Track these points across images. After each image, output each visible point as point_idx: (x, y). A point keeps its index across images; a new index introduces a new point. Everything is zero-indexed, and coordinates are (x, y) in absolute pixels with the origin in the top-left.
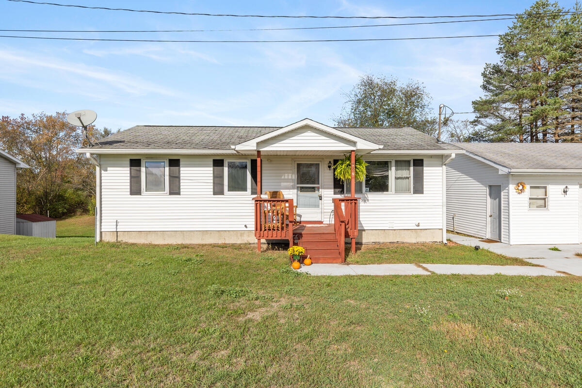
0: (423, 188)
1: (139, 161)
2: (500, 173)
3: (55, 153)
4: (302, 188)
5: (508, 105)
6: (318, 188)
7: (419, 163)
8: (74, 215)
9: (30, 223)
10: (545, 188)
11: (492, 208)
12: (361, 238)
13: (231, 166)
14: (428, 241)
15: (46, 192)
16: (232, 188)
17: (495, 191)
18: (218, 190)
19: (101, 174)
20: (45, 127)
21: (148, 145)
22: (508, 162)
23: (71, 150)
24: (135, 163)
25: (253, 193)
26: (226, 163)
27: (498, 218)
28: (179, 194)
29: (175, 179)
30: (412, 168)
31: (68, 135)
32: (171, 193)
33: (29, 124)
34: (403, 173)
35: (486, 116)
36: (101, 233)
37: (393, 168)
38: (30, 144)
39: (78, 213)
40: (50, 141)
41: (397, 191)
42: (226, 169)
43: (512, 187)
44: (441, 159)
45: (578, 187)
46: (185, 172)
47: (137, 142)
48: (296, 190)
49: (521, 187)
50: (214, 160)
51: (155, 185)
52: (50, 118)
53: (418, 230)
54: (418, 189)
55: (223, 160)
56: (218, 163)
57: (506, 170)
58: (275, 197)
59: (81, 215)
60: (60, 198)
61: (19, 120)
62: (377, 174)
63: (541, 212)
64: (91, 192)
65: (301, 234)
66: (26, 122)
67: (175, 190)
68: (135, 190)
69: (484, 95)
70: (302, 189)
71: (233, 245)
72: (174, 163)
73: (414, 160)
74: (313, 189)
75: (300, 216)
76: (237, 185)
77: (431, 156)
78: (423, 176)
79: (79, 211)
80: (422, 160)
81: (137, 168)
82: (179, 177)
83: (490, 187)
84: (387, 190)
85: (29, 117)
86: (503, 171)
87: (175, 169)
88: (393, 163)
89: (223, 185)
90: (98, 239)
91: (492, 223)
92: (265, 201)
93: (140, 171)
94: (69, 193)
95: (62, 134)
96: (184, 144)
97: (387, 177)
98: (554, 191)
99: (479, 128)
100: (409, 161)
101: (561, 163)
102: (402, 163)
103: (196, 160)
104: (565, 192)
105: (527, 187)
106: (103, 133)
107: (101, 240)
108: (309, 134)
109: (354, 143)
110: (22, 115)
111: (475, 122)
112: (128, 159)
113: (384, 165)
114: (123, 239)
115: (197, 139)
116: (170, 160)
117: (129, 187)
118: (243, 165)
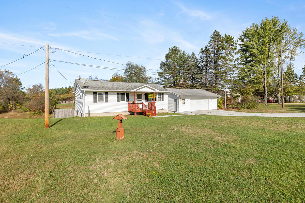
1: (96, 93)
2: (177, 96)
5: (167, 74)
6: (142, 100)
7: (163, 94)
10: (185, 100)
11: (175, 104)
16: (122, 100)
17: (175, 100)
18: (118, 101)
19: (84, 96)
21: (99, 88)
22: (179, 94)
24: (95, 93)
25: (127, 102)
27: (176, 106)
28: (108, 102)
29: (106, 98)
30: (161, 95)
32: (105, 102)
34: (160, 96)
35: (161, 77)
36: (85, 114)
37: (158, 95)
41: (159, 101)
42: (120, 95)
43: (179, 99)
44: (167, 93)
45: (190, 99)
46: (109, 96)
48: (137, 101)
50: (117, 93)
53: (162, 110)
54: (163, 100)
55: (119, 93)
56: (118, 94)
57: (179, 96)
63: (184, 105)
68: (95, 101)
69: (160, 71)
72: (106, 93)
77: (165, 93)
78: (163, 97)
80: (163, 93)
82: (107, 97)
83: (174, 99)
84: (157, 100)
86: (178, 96)
87: (106, 95)
88: (158, 94)
89: (119, 99)
91: (175, 108)
93: (96, 95)
97: (156, 97)
98: (186, 100)
99: (159, 80)
100: (161, 94)
101: (187, 94)
102: (160, 94)
103: (112, 93)
104: (188, 100)
105: (182, 99)
107: (85, 116)
109: (155, 90)
111: (158, 79)
112: (93, 92)
113: (156, 94)
114: (91, 115)
116: (105, 93)
117: (93, 100)
118: (124, 94)
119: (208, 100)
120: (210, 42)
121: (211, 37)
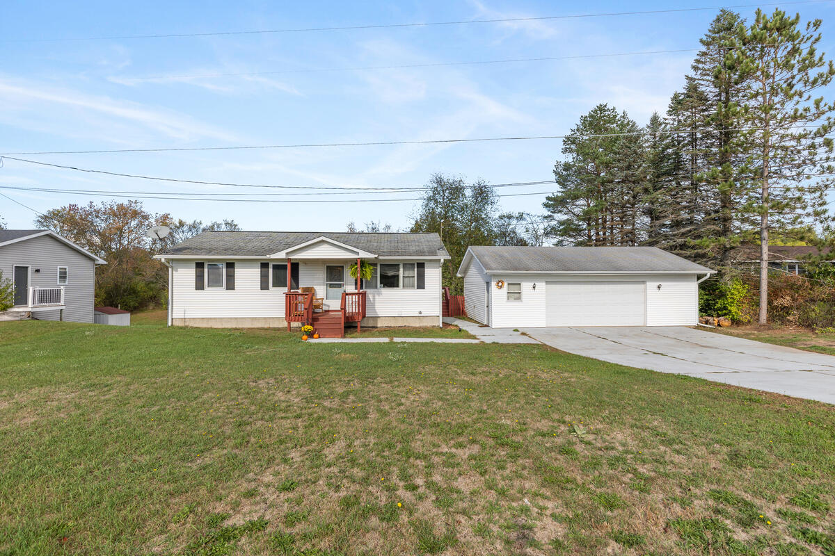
0: (424, 284)
1: (203, 264)
3: (126, 243)
4: (330, 284)
6: (343, 285)
7: (421, 266)
8: (146, 310)
9: (106, 316)
10: (518, 284)
11: (488, 300)
12: (377, 323)
13: (275, 267)
14: (428, 325)
15: (116, 285)
16: (275, 285)
18: (264, 286)
19: (172, 274)
20: (115, 215)
21: (210, 251)
23: (143, 240)
24: (200, 265)
25: (291, 288)
26: (271, 266)
27: (489, 308)
28: (233, 289)
29: (231, 278)
30: (416, 270)
31: (140, 225)
32: (227, 289)
33: (98, 213)
34: (409, 273)
36: (172, 319)
37: (402, 270)
38: (100, 234)
39: (151, 308)
40: (120, 230)
41: (405, 287)
42: (271, 270)
43: (494, 284)
44: (439, 263)
45: (544, 284)
46: (239, 272)
47: (202, 249)
48: (325, 287)
49: (500, 284)
50: (261, 264)
51: (215, 282)
52: (121, 207)
53: (420, 317)
54: (421, 285)
55: (268, 263)
56: (264, 265)
58: (309, 291)
59: (154, 309)
60: (133, 292)
61: (88, 208)
62: (390, 274)
63: (516, 304)
64: (164, 286)
65: (318, 319)
66: (95, 211)
67: (231, 286)
68: (200, 286)
70: (331, 286)
71: (275, 328)
72: (230, 265)
73: (417, 263)
74: (340, 286)
75: (328, 306)
76: (279, 282)
77: (431, 260)
78: (424, 276)
79: (151, 306)
80: (424, 264)
81: (201, 269)
82: (233, 276)
83: (487, 283)
84: (398, 287)
85: (98, 205)
87: (231, 270)
88: (401, 266)
89: (268, 282)
90: (170, 324)
91: (488, 312)
92: (299, 295)
94: (141, 286)
95: (133, 223)
96: (237, 252)
97: (398, 276)
98: (526, 286)
100: (414, 265)
102: (408, 265)
103: (248, 263)
104: (534, 288)
105: (506, 284)
106: (178, 224)
107: (172, 325)
108: (325, 246)
109: (358, 253)
110: (91, 202)
112: (194, 263)
113: (395, 266)
114: (189, 324)
115: (250, 246)
116: (227, 263)
117: (195, 284)
118: (285, 267)
119: (641, 287)
120: (698, 61)
121: (702, 41)
